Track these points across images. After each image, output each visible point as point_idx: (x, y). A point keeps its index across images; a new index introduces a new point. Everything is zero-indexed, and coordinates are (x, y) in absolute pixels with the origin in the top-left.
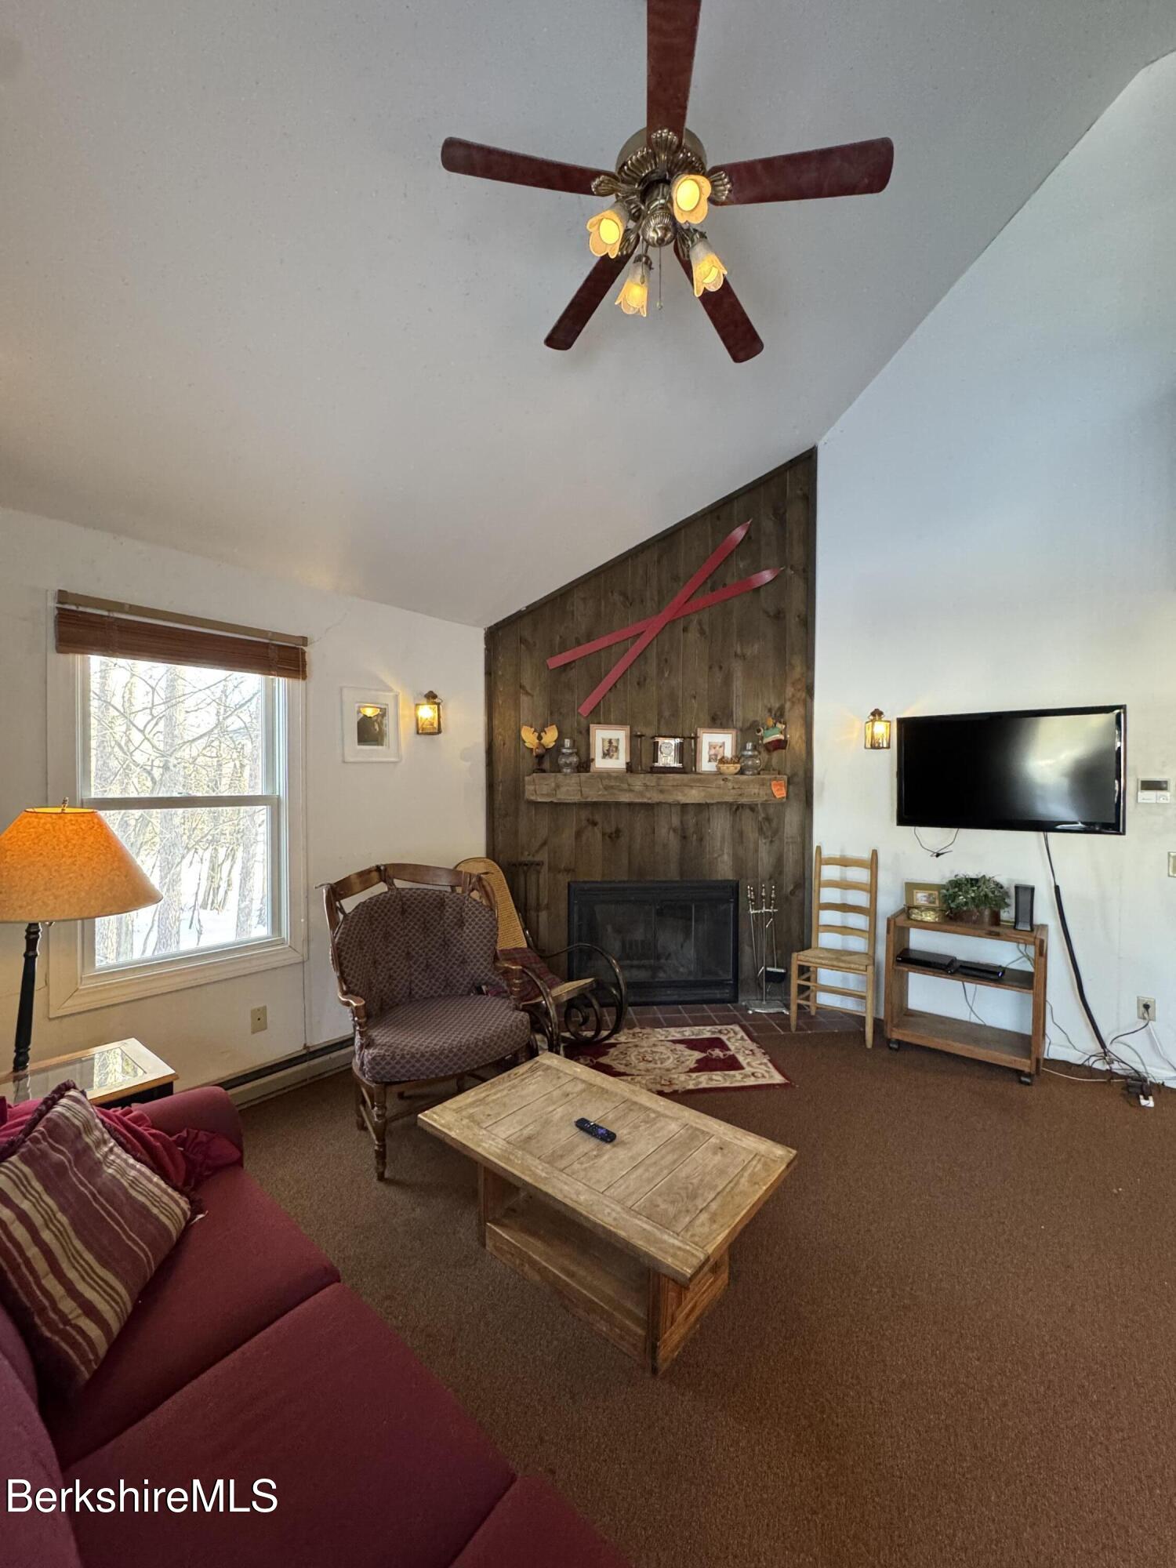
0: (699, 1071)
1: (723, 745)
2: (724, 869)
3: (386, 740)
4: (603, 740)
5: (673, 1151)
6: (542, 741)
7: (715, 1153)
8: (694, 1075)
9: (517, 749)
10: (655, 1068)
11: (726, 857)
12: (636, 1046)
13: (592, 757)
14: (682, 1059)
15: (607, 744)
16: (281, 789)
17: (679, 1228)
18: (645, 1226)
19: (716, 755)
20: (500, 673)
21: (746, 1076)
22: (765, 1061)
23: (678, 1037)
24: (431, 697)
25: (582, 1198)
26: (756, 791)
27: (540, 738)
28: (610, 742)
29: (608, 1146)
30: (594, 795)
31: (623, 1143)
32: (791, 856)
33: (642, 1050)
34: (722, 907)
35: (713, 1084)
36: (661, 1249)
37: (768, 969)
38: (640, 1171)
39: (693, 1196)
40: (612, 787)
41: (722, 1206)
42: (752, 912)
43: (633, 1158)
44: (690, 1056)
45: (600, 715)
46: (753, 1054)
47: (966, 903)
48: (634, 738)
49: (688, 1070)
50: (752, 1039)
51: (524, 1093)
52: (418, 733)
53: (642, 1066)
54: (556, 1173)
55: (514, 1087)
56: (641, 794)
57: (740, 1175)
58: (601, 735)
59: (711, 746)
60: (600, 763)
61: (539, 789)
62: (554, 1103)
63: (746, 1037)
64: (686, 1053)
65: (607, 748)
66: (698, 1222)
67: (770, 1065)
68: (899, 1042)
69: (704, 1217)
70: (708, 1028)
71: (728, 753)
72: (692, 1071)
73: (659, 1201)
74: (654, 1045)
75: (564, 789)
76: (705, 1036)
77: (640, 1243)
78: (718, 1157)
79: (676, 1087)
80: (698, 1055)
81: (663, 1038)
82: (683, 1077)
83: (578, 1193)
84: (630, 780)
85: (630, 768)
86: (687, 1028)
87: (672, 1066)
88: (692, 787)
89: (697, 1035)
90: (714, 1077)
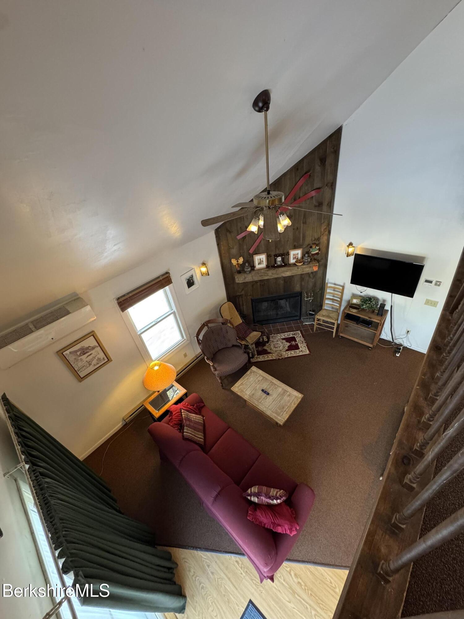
0: (289, 351)
1: (298, 254)
2: (297, 288)
3: (195, 283)
4: (258, 259)
5: (280, 397)
6: (238, 262)
7: (288, 397)
8: (287, 352)
9: (231, 266)
10: (277, 350)
11: (298, 285)
12: (273, 342)
13: (255, 265)
14: (284, 346)
15: (259, 260)
16: (174, 309)
17: (281, 415)
18: (275, 415)
19: (295, 257)
20: (222, 243)
21: (300, 352)
22: (305, 345)
23: (284, 337)
24: (204, 264)
25: (264, 409)
26: (308, 270)
27: (238, 261)
28: (260, 259)
29: (268, 396)
30: (256, 278)
31: (271, 395)
32: (319, 283)
33: (274, 343)
34: (297, 298)
35: (292, 355)
36: (278, 420)
37: (310, 312)
38: (274, 402)
39: (283, 408)
40: (262, 275)
41: (288, 410)
42: (306, 299)
43: (273, 399)
44: (287, 344)
45: (257, 253)
46: (303, 343)
47: (366, 307)
48: (268, 257)
49: (285, 350)
50: (303, 337)
51: (250, 381)
52: (202, 275)
53: (275, 349)
54: (259, 404)
55: (248, 379)
56: (271, 276)
57: (292, 402)
58: (257, 258)
59: (294, 255)
60: (258, 267)
61: (240, 279)
62: (257, 384)
63: (301, 336)
64: (285, 344)
65: (259, 261)
66: (284, 414)
67: (306, 347)
68: (341, 336)
69: (285, 412)
70: (292, 333)
71: (300, 256)
72: (287, 350)
73: (277, 409)
74: (277, 341)
75: (247, 279)
76: (291, 336)
77: (274, 419)
78: (288, 398)
79: (282, 357)
80: (288, 344)
81: (279, 338)
82: (284, 353)
83: (263, 408)
84: (268, 273)
85: (268, 267)
86: (286, 333)
87: (282, 349)
88: (287, 272)
89: (289, 336)
90: (292, 353)
